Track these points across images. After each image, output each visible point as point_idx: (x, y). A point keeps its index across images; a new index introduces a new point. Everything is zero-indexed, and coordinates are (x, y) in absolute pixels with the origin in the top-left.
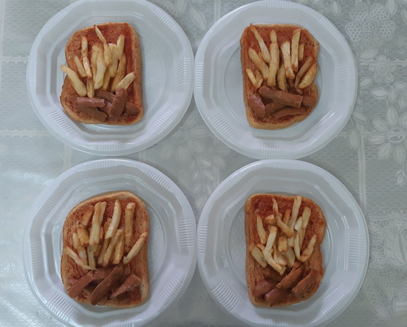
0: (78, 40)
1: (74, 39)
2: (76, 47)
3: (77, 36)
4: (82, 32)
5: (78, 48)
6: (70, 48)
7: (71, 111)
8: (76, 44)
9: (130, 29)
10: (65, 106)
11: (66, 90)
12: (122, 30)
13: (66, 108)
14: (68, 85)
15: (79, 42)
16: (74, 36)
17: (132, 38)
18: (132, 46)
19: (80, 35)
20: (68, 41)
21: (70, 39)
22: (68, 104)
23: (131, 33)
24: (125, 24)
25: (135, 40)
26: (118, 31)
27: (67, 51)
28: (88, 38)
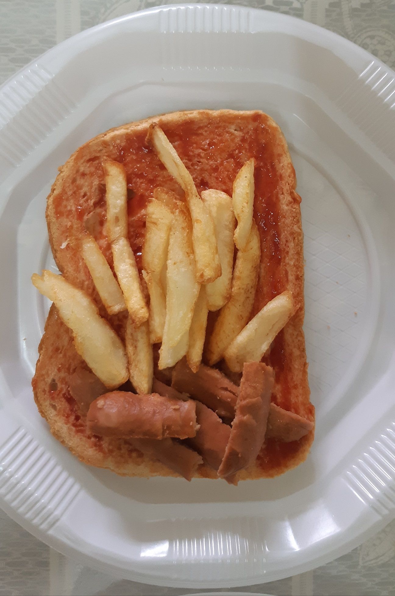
0: (92, 175)
1: (78, 171)
2: (87, 200)
3: (88, 157)
4: (105, 144)
5: (91, 202)
6: (64, 203)
7: (73, 433)
8: (85, 189)
9: (274, 136)
10: (52, 413)
11: (51, 357)
12: (243, 140)
13: (56, 421)
14: (58, 337)
15: (96, 182)
16: (77, 159)
17: (279, 166)
18: (281, 197)
19: (98, 155)
20: (57, 180)
21: (61, 172)
22: (62, 404)
23: (277, 150)
24: (257, 118)
25: (289, 176)
26: (233, 140)
27: (53, 215)
28: (125, 165)
